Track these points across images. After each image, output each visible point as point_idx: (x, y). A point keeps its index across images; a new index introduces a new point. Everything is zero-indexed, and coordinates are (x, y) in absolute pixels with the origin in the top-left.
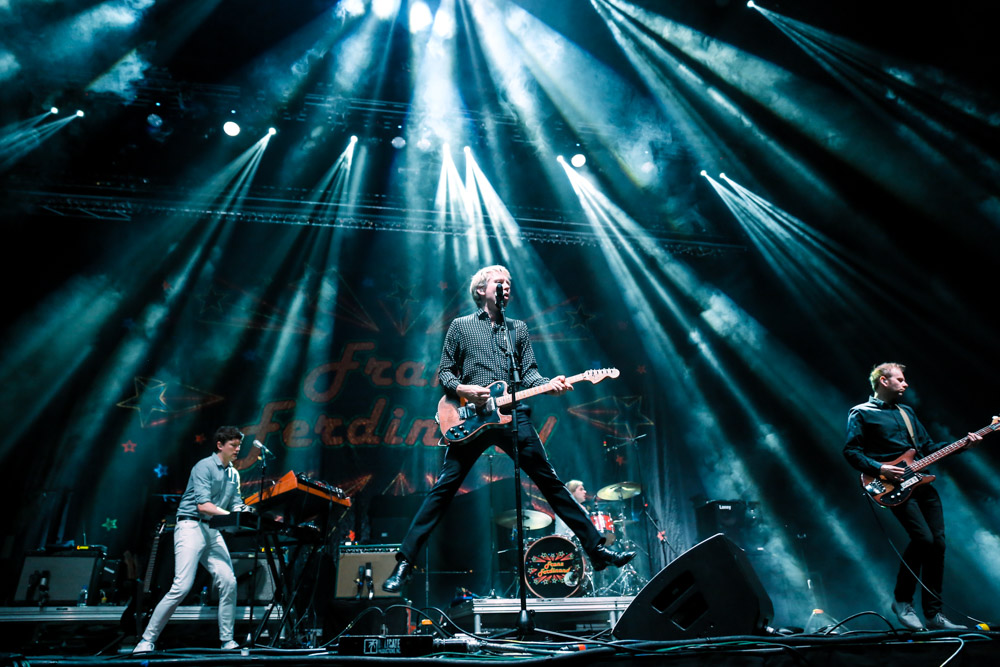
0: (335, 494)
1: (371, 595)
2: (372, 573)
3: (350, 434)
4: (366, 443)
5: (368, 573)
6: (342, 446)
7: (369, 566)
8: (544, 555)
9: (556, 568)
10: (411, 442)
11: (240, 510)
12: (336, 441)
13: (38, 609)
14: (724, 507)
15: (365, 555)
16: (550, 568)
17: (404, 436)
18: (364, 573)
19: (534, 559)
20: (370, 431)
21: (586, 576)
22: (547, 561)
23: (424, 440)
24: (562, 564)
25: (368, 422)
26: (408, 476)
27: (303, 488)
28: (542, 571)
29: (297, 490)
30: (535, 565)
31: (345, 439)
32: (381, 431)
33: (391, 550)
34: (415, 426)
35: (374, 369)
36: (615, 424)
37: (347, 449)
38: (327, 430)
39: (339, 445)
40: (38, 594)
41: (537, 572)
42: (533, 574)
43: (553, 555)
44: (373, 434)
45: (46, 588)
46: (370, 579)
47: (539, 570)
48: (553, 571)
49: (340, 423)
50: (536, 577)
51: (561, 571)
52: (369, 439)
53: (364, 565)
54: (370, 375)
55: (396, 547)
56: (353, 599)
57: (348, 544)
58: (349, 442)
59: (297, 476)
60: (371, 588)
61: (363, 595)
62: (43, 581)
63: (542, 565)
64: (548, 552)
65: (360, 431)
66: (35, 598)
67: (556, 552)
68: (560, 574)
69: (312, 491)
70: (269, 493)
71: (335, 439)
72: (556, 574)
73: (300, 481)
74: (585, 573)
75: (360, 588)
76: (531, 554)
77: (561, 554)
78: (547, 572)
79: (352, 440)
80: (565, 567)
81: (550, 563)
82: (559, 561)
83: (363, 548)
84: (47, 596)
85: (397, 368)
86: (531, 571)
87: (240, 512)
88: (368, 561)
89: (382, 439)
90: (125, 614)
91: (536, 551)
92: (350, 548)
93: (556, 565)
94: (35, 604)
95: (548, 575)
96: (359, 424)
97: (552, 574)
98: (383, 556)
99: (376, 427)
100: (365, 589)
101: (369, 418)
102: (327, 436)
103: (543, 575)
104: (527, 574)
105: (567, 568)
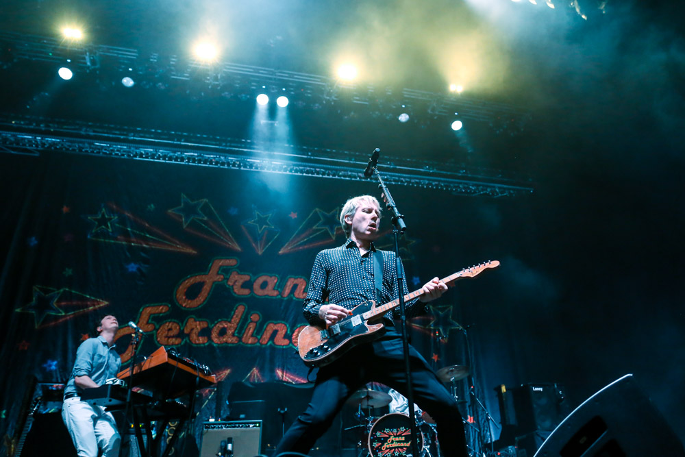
0: (202, 371)
2: (233, 447)
3: (214, 335)
4: (227, 342)
5: (230, 447)
6: (206, 344)
7: (230, 440)
8: (387, 430)
9: (398, 442)
10: (264, 342)
11: (111, 383)
14: (537, 389)
15: (227, 431)
16: (392, 442)
17: (259, 337)
18: (226, 447)
19: (378, 434)
20: (230, 332)
21: (424, 449)
22: (390, 436)
23: (275, 340)
24: (403, 439)
25: (229, 324)
27: (173, 362)
28: (386, 445)
29: (166, 364)
30: (379, 440)
31: (210, 339)
32: (239, 333)
33: (251, 426)
34: (268, 328)
35: (236, 281)
36: (432, 328)
37: (211, 347)
38: (195, 331)
39: (204, 344)
41: (381, 446)
42: (377, 448)
43: (395, 431)
44: (233, 335)
46: (231, 452)
47: (383, 444)
48: (395, 445)
49: (205, 326)
50: (380, 450)
51: (402, 444)
52: (229, 339)
53: (226, 440)
54: (233, 286)
55: (256, 423)
57: (212, 420)
58: (213, 341)
59: (168, 351)
63: (385, 440)
64: (391, 427)
65: (223, 332)
67: (398, 427)
68: (402, 448)
69: (181, 366)
70: (141, 367)
71: (201, 339)
72: (398, 447)
73: (170, 356)
74: (424, 447)
76: (375, 430)
77: (403, 429)
78: (390, 445)
79: (216, 340)
80: (406, 441)
81: (392, 438)
82: (400, 435)
83: (225, 424)
85: (255, 281)
86: (376, 445)
87: (111, 385)
88: (230, 436)
89: (240, 339)
91: (380, 427)
92: (213, 424)
93: (398, 439)
95: (391, 449)
96: (221, 326)
97: (395, 448)
98: (245, 431)
99: (236, 329)
101: (230, 322)
102: (194, 336)
103: (387, 449)
104: (372, 448)
105: (407, 442)
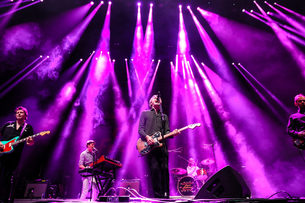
0: (117, 163)
11: (87, 168)
13: (30, 199)
19: (181, 184)
22: (185, 184)
27: (107, 161)
33: (136, 181)
42: (181, 189)
47: (183, 187)
48: (187, 187)
50: (182, 189)
62: (32, 191)
64: (186, 181)
66: (30, 196)
68: (190, 189)
70: (97, 162)
73: (105, 159)
82: (189, 184)
83: (127, 181)
84: (33, 195)
86: (180, 187)
88: (129, 185)
91: (182, 181)
92: (123, 181)
98: (133, 183)
103: (184, 189)
104: (179, 189)
105: (192, 187)
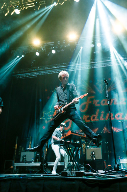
1: (95, 159)
2: (94, 153)
3: (91, 119)
4: (95, 121)
5: (93, 153)
7: (93, 151)
10: (106, 119)
12: (89, 121)
13: (24, 163)
15: (92, 149)
18: (92, 153)
20: (96, 118)
26: (107, 128)
27: (73, 134)
31: (90, 120)
32: (99, 117)
35: (95, 102)
37: (91, 122)
38: (86, 118)
40: (24, 160)
44: (97, 118)
45: (25, 159)
46: (94, 155)
49: (89, 117)
52: (96, 120)
56: (91, 160)
59: (71, 131)
60: (95, 157)
61: (93, 159)
62: (25, 157)
65: (94, 118)
66: (24, 161)
75: (92, 157)
83: (92, 147)
84: (26, 161)
85: (101, 101)
88: (93, 150)
89: (99, 119)
90: (41, 164)
92: (89, 147)
94: (24, 162)
96: (93, 116)
98: (97, 149)
99: (97, 116)
100: (93, 157)
101: (95, 115)
102: (86, 120)
